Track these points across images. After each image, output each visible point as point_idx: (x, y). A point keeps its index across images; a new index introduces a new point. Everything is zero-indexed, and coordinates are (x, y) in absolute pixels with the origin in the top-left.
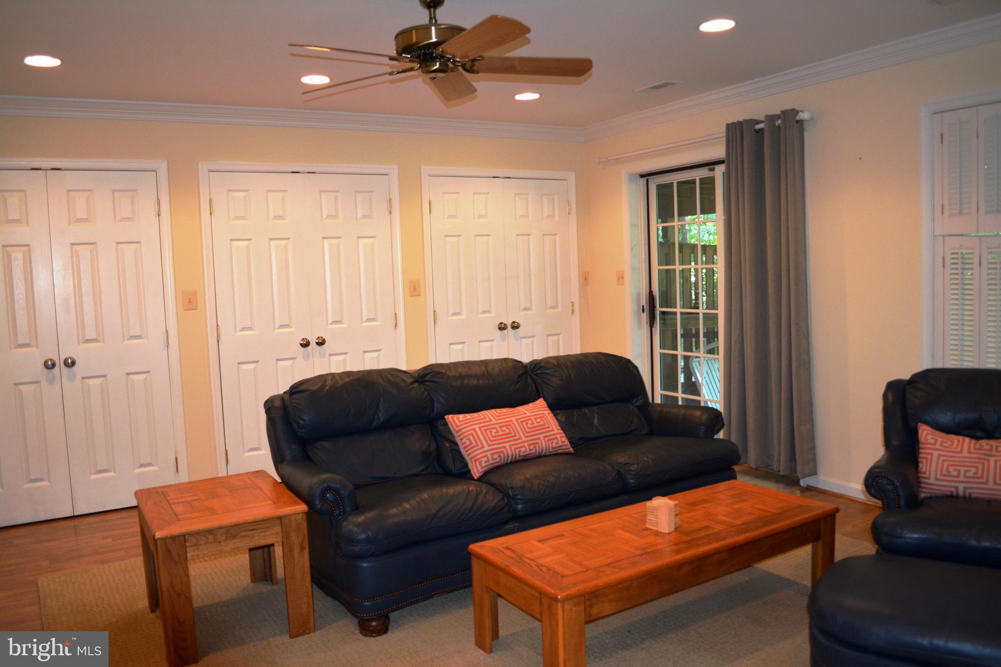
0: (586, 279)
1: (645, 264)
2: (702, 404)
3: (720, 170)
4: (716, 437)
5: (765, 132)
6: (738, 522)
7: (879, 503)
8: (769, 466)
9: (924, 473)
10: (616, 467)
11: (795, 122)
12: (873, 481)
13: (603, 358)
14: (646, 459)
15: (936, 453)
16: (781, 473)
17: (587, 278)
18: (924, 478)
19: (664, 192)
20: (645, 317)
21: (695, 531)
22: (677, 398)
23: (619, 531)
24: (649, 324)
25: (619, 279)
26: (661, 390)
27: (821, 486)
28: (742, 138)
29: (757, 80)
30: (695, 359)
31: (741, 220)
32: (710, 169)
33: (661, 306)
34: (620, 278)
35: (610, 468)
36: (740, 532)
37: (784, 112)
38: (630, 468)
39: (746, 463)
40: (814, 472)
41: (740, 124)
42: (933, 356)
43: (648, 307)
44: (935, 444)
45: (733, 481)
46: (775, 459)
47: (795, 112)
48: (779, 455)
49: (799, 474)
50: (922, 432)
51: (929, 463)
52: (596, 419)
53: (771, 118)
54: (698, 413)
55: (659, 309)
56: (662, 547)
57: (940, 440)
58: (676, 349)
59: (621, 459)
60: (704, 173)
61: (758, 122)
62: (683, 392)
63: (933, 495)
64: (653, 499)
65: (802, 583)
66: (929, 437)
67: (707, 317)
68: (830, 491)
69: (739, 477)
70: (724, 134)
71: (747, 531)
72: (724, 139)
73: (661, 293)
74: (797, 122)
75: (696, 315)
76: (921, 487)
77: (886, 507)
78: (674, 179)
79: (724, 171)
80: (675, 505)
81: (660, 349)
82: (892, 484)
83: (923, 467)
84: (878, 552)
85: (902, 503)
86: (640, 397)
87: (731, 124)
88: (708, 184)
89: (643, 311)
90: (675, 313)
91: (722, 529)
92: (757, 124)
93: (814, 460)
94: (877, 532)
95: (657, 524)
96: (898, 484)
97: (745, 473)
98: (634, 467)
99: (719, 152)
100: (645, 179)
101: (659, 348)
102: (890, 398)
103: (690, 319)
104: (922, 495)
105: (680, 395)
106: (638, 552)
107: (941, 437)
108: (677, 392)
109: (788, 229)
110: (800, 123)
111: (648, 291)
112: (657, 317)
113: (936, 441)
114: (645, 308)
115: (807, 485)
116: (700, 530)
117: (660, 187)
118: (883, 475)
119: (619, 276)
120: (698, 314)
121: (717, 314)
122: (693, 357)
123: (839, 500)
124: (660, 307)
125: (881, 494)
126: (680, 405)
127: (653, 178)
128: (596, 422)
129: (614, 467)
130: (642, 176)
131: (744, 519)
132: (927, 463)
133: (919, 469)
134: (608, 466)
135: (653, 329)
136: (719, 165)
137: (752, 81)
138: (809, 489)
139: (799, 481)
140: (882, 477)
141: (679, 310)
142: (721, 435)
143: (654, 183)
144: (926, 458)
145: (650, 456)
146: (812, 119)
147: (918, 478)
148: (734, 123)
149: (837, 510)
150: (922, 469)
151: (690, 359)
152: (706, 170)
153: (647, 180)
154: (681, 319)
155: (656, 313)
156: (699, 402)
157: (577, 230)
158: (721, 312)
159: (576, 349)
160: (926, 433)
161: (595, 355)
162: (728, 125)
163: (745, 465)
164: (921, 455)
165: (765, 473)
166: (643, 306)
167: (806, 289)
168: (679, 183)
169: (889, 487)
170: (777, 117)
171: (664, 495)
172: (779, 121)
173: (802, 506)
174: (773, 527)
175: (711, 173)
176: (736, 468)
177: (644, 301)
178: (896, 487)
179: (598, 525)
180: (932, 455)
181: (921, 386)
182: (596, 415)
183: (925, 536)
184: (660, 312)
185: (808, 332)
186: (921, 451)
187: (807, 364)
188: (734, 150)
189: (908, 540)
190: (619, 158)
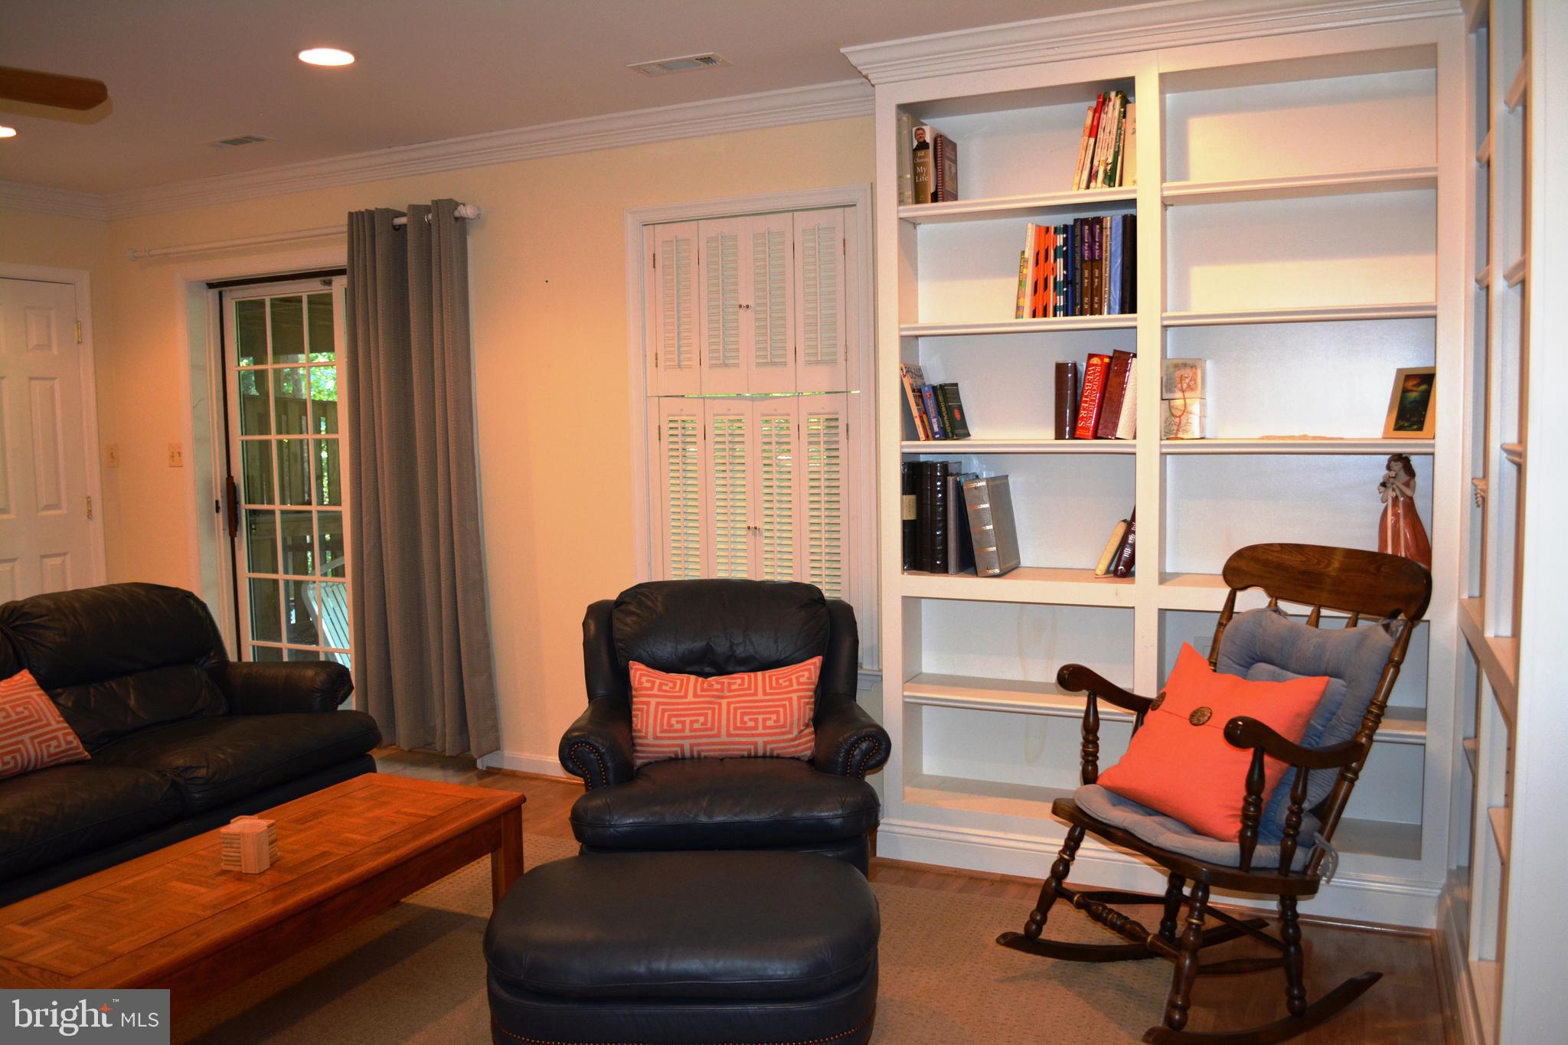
0: (112, 457)
1: (218, 431)
2: (322, 658)
3: (340, 284)
4: (340, 708)
5: (408, 230)
6: (375, 838)
7: (580, 781)
8: (429, 744)
9: (640, 731)
10: (168, 774)
11: (453, 220)
12: (571, 750)
13: (143, 593)
14: (222, 756)
15: (653, 701)
16: (447, 754)
17: (114, 455)
18: (639, 737)
19: (250, 314)
20: (221, 519)
21: (303, 863)
22: (279, 651)
23: (175, 883)
24: (227, 532)
25: (173, 456)
26: (253, 639)
27: (507, 766)
28: (373, 236)
29: (397, 149)
30: (311, 586)
31: (373, 364)
32: (324, 281)
33: (249, 501)
34: (176, 455)
35: (157, 779)
36: (378, 853)
37: (436, 203)
38: (195, 775)
39: (394, 744)
40: (496, 747)
41: (371, 215)
42: (649, 564)
43: (226, 505)
44: (651, 688)
45: (371, 774)
46: (438, 733)
47: (453, 204)
48: (444, 726)
49: (474, 752)
50: (635, 673)
51: (645, 715)
52: (132, 697)
53: (417, 211)
54: (310, 673)
55: (244, 506)
56: (249, 897)
57: (658, 682)
58: (276, 571)
59: (178, 760)
60: (315, 287)
61: (401, 214)
62: (290, 641)
63: (653, 761)
64: (232, 821)
65: (481, 915)
66: (644, 679)
67: (324, 517)
68: (523, 772)
69: (380, 768)
70: (346, 229)
71: (388, 850)
72: (346, 235)
73: (248, 479)
74: (456, 219)
75: (309, 515)
76: (637, 751)
77: (590, 785)
78: (267, 293)
79: (346, 286)
80: (269, 826)
81: (249, 571)
82: (596, 752)
83: (637, 722)
84: (581, 853)
85: (611, 777)
86: (212, 654)
87: (356, 213)
88: (321, 306)
89: (218, 509)
90: (272, 512)
91: (348, 853)
92: (397, 217)
93: (495, 728)
94: (579, 823)
95: (240, 861)
96: (603, 751)
97: (391, 759)
98: (203, 772)
99: (337, 255)
100: (216, 291)
101: (247, 571)
102: (592, 628)
103: (298, 522)
104: (639, 762)
105: (285, 645)
106: (208, 913)
107: (659, 676)
108: (280, 640)
109: (444, 382)
110: (461, 220)
111: (226, 476)
112: (241, 520)
113: (653, 683)
114: (220, 505)
115: (488, 767)
116: (311, 860)
117: (242, 306)
118: (584, 740)
119: (173, 453)
120: (310, 512)
121: (341, 512)
122: (307, 582)
123: (534, 783)
124: (246, 503)
125: (582, 768)
126: (286, 662)
127: (231, 291)
128: (132, 702)
129: (165, 775)
130: (211, 286)
131: (383, 833)
132: (642, 715)
133: (634, 725)
134: (153, 776)
135: (236, 539)
136: (338, 277)
137: (388, 150)
138: (491, 772)
139: (475, 761)
140: (582, 742)
141: (277, 507)
142: (351, 704)
143: (232, 299)
144: (641, 710)
145: (229, 750)
146: (478, 216)
147: (632, 738)
148: (360, 211)
149: (523, 799)
150: (636, 726)
151: (303, 585)
152: (319, 283)
153: (220, 294)
154: (283, 522)
155: (240, 512)
156: (317, 653)
157: (95, 372)
158: (346, 509)
159: (98, 579)
160: (640, 675)
161: (127, 588)
162: (351, 214)
163: (394, 747)
164: (634, 707)
165: (423, 755)
166: (217, 502)
167: (474, 472)
168: (275, 303)
169: (592, 756)
170: (427, 209)
171: (251, 812)
172: (430, 216)
173: (472, 799)
174: (428, 838)
175: (327, 287)
176: (376, 754)
177: (219, 494)
178: (601, 755)
179: (137, 879)
180: (648, 704)
181: (632, 608)
182: (131, 691)
183: (641, 820)
184: (246, 510)
185: (478, 537)
186: (634, 699)
187: (479, 585)
188: (361, 256)
189: (620, 829)
190: (170, 254)
